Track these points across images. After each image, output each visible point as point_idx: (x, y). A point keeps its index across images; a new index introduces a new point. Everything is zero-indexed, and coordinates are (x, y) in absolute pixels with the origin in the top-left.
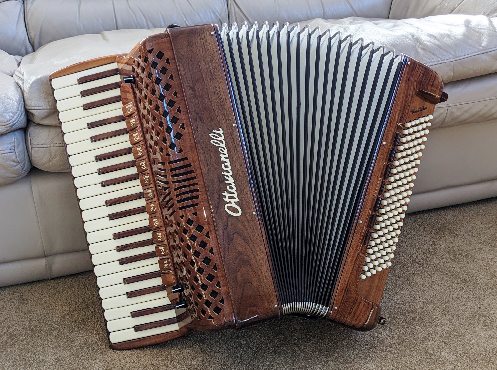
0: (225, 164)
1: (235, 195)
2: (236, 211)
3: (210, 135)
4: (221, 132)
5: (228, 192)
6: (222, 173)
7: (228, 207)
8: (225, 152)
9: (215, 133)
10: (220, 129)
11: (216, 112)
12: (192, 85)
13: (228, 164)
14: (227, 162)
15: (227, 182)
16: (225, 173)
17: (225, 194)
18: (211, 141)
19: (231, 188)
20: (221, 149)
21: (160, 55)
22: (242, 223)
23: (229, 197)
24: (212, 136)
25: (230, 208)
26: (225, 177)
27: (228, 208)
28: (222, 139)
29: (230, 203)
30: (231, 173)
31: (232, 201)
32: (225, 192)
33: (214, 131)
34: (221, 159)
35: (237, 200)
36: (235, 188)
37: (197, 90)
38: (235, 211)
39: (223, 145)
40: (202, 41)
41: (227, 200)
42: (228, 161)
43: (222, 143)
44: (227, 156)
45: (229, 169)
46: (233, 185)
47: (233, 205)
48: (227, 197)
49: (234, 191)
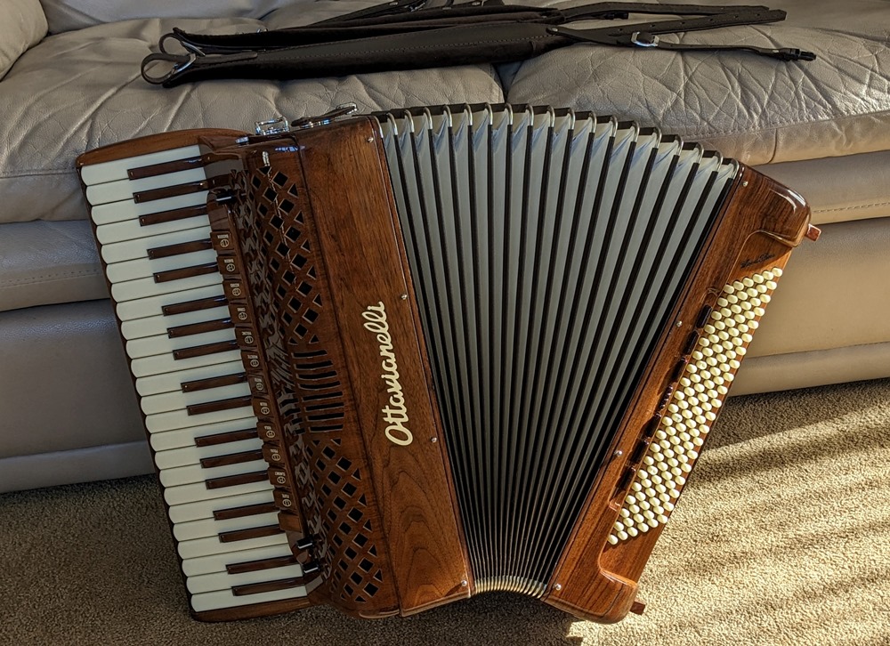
0: (388, 361)
1: (403, 411)
2: (404, 437)
3: (364, 314)
4: (381, 308)
5: (392, 407)
6: (383, 376)
7: (390, 432)
8: (388, 341)
9: (371, 311)
10: (381, 303)
11: (375, 276)
12: (334, 233)
13: (393, 361)
14: (390, 358)
15: (389, 391)
16: (387, 376)
17: (387, 410)
18: (366, 325)
19: (397, 400)
20: (381, 338)
22: (413, 456)
23: (393, 415)
24: (367, 315)
25: (395, 433)
26: (388, 382)
28: (383, 320)
29: (394, 424)
30: (397, 375)
31: (398, 421)
32: (387, 407)
33: (369, 308)
34: (382, 354)
35: (406, 419)
36: (402, 401)
37: (342, 239)
38: (402, 436)
39: (385, 330)
40: (352, 153)
41: (389, 419)
42: (392, 355)
43: (384, 326)
44: (391, 347)
45: (394, 369)
46: (400, 395)
47: (400, 428)
48: (389, 415)
49: (401, 404)
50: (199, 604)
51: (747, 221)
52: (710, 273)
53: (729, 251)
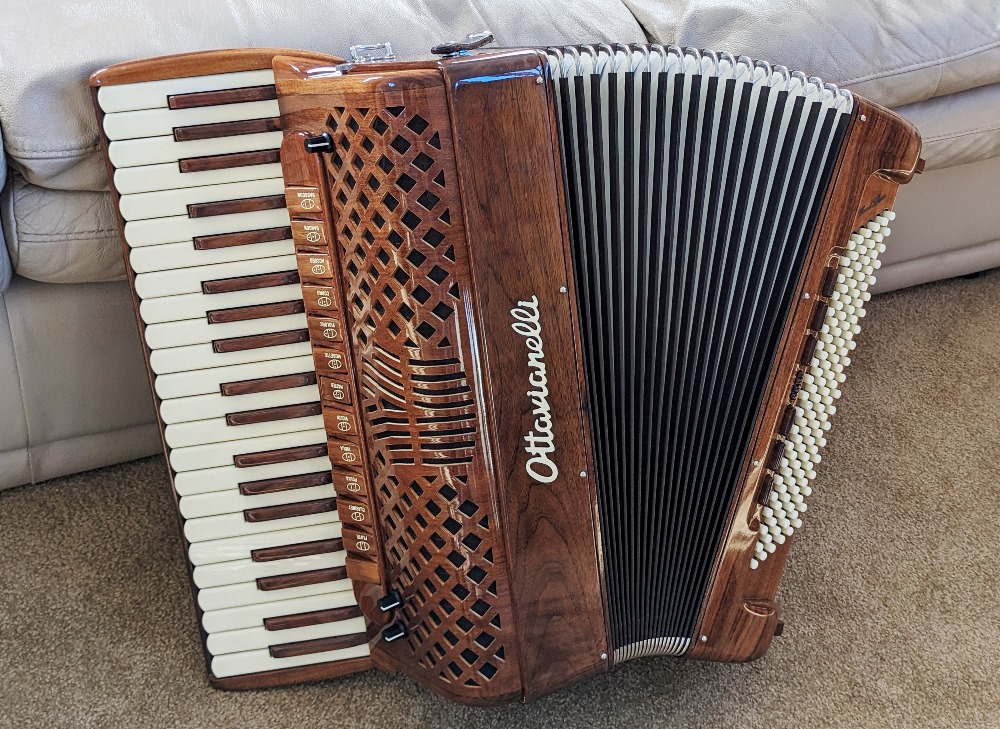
0: (537, 373)
1: (549, 439)
2: (548, 472)
3: (513, 312)
4: (534, 305)
5: (537, 434)
6: (529, 393)
7: (532, 466)
8: (539, 347)
9: (522, 307)
10: (534, 297)
11: (529, 260)
12: (484, 202)
13: (542, 373)
14: (539, 370)
15: (535, 412)
16: (534, 393)
17: (531, 438)
18: (514, 326)
19: (543, 424)
20: (531, 343)
21: (418, 124)
22: (556, 496)
23: (537, 444)
24: (516, 313)
25: (537, 467)
26: (534, 401)
27: (534, 467)
28: (535, 319)
29: (538, 455)
30: (546, 392)
31: (542, 451)
32: (531, 433)
33: (520, 303)
34: (530, 364)
35: (552, 449)
36: (550, 425)
37: (493, 212)
38: (546, 471)
39: (536, 333)
40: (515, 97)
41: (532, 449)
42: (542, 366)
43: (535, 328)
44: (541, 355)
45: (542, 384)
46: (547, 418)
47: (544, 460)
48: (532, 444)
49: (547, 430)
50: (221, 668)
51: (866, 162)
52: (833, 231)
53: (850, 200)
